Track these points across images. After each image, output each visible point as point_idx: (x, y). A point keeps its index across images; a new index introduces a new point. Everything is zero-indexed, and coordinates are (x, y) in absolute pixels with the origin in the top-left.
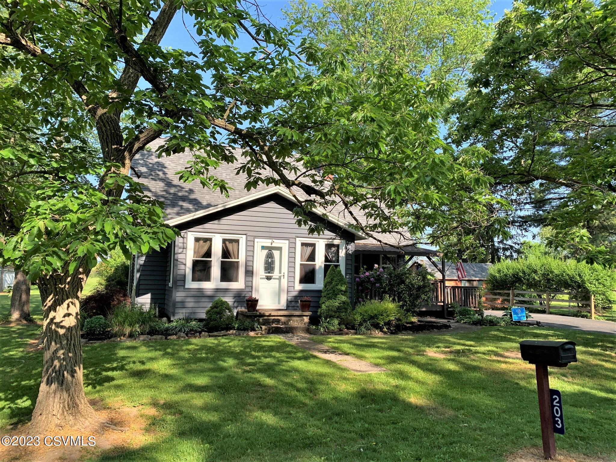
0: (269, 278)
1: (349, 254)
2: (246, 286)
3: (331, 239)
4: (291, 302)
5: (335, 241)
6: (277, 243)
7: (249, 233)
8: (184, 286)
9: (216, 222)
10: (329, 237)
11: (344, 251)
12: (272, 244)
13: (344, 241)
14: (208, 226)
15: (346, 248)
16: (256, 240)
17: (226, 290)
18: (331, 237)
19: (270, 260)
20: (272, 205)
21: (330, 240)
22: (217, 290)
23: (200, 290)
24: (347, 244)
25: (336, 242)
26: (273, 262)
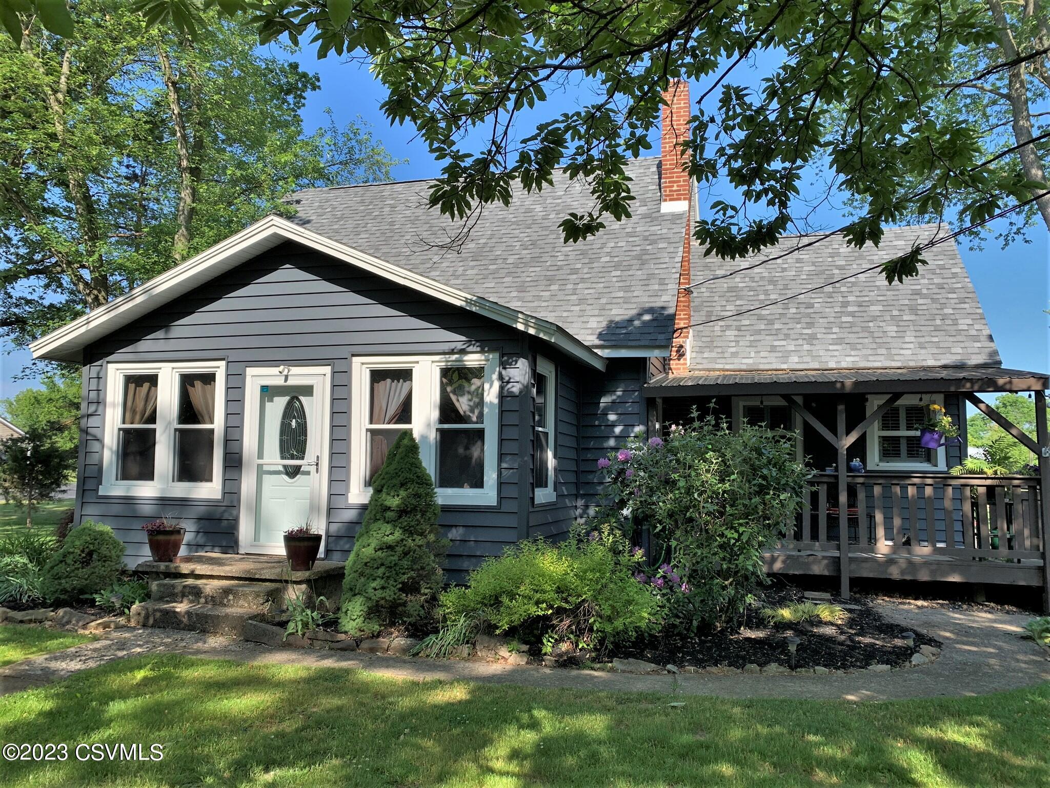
0: (293, 472)
1: (512, 396)
2: (224, 493)
3: (452, 352)
4: (339, 537)
5: (467, 358)
6: (299, 375)
7: (233, 355)
8: (97, 490)
9: (160, 334)
10: (446, 347)
11: (496, 385)
12: (286, 380)
13: (493, 357)
14: (144, 345)
15: (501, 377)
16: (250, 371)
17: (183, 503)
18: (452, 345)
19: (294, 423)
20: (288, 273)
21: (454, 357)
22: (164, 502)
23: (129, 501)
24: (504, 365)
25: (473, 360)
26: (303, 429)
